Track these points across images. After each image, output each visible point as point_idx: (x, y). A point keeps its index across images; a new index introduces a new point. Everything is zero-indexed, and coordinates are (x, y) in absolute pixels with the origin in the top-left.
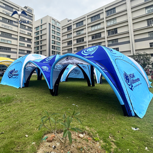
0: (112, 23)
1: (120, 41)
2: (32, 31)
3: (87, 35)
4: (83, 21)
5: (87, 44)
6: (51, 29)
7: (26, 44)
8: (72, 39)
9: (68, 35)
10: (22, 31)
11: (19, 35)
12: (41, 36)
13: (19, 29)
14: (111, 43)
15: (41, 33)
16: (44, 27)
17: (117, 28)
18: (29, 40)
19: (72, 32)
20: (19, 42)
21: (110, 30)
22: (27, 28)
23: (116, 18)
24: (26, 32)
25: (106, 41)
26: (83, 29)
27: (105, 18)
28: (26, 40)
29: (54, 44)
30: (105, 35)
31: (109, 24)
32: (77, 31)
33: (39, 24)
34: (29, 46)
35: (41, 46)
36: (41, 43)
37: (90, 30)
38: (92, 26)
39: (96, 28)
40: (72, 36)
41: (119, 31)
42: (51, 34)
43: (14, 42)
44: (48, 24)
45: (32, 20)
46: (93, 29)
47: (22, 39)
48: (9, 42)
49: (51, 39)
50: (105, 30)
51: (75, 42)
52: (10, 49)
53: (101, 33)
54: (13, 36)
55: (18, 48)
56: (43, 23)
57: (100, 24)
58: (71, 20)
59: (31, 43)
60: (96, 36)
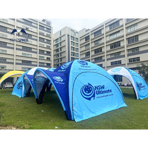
0: (132, 29)
1: (141, 50)
2: (50, 44)
3: (105, 45)
4: (101, 30)
5: (105, 54)
6: (70, 40)
7: (46, 57)
8: (90, 50)
9: (86, 45)
10: (42, 44)
11: (38, 48)
12: (61, 48)
13: (38, 43)
14: (131, 52)
15: (61, 45)
16: (63, 39)
17: (138, 35)
18: (49, 53)
19: (90, 42)
20: (38, 55)
21: (130, 38)
22: (45, 41)
23: (137, 23)
24: (46, 45)
25: (126, 51)
26: (101, 39)
27: (124, 25)
28: (45, 53)
29: (74, 55)
30: (124, 43)
31: (129, 31)
32: (95, 42)
33: (58, 36)
34: (48, 59)
35: (61, 58)
36: (61, 56)
37: (108, 39)
38: (110, 35)
39: (115, 36)
40: (90, 46)
41: (141, 38)
42: (70, 46)
43: (34, 55)
44: (67, 36)
45: (50, 33)
46: (112, 37)
47: (42, 52)
48: (30, 56)
49: (71, 51)
50: (125, 38)
51: (93, 53)
52: (30, 62)
53: (120, 41)
54: (33, 50)
55: (38, 61)
56: (62, 35)
57: (119, 31)
58: (89, 30)
59: (51, 55)
60: (115, 45)
